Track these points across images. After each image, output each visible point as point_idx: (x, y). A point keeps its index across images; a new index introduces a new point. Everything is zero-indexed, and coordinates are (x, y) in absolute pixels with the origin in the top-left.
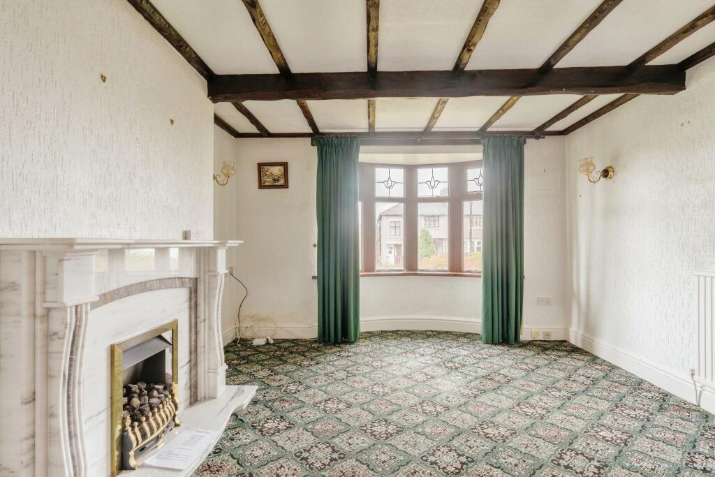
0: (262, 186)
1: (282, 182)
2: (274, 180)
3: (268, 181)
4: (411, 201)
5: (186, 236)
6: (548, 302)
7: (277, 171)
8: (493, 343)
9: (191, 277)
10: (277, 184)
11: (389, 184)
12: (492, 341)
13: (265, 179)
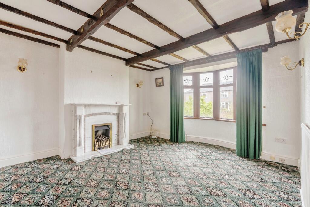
0: (157, 86)
1: (162, 84)
2: (160, 84)
3: (158, 84)
4: (216, 87)
5: (117, 103)
6: (284, 141)
7: (160, 80)
8: (241, 156)
9: (117, 113)
10: (161, 85)
11: (206, 80)
12: (240, 155)
13: (157, 84)
